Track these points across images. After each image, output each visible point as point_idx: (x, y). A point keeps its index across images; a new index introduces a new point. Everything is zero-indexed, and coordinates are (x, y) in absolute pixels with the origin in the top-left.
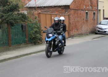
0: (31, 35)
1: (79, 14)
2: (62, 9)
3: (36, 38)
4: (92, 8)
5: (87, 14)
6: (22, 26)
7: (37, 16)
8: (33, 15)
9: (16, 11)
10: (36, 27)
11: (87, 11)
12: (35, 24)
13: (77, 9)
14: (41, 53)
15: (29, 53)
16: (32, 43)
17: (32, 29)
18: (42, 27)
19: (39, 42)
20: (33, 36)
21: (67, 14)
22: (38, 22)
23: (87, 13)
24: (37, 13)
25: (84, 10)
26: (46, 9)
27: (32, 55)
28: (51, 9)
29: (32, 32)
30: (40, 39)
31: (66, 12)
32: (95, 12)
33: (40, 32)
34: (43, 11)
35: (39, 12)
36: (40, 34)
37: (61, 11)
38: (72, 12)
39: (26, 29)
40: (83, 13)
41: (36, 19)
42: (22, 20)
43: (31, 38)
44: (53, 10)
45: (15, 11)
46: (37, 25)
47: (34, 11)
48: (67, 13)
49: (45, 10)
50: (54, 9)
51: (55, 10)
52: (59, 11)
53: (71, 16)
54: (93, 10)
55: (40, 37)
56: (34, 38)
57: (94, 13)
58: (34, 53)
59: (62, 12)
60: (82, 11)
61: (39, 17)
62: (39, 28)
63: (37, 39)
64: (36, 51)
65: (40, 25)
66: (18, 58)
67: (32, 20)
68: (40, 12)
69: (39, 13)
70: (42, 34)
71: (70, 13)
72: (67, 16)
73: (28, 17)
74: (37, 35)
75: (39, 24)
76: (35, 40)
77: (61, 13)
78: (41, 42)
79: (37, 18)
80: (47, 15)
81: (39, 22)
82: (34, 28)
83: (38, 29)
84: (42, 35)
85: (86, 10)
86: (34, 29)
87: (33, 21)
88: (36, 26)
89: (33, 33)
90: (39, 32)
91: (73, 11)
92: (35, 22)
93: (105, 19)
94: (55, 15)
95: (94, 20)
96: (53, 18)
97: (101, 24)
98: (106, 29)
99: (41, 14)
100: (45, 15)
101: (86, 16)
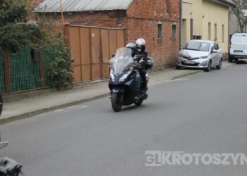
0: (50, 70)
1: (144, 27)
2: (111, 17)
3: (61, 76)
4: (170, 16)
5: (161, 29)
6: (32, 51)
7: (62, 32)
9: (21, 21)
10: (61, 55)
11: (160, 23)
12: (59, 49)
13: (140, 17)
15: (49, 107)
17: (53, 59)
19: (66, 86)
20: (54, 72)
21: (120, 27)
22: (63, 44)
23: (160, 26)
25: (153, 20)
26: (77, 18)
28: (88, 18)
29: (52, 64)
30: (69, 79)
31: (118, 23)
32: (175, 24)
33: (69, 65)
34: (70, 20)
35: (65, 23)
37: (109, 21)
38: (131, 23)
39: (39, 58)
40: (153, 26)
41: (59, 37)
42: (32, 39)
43: (50, 77)
44: (91, 20)
45: (18, 20)
46: (62, 51)
48: (120, 25)
49: (76, 20)
50: (94, 17)
52: (105, 21)
53: (129, 32)
54: (172, 19)
56: (56, 77)
57: (173, 26)
59: (111, 23)
60: (151, 22)
61: (66, 32)
62: (66, 56)
63: (62, 78)
65: (67, 50)
66: (28, 117)
68: (67, 23)
69: (65, 25)
70: (71, 69)
71: (126, 26)
72: (122, 32)
73: (43, 33)
74: (63, 71)
75: (66, 48)
76: (58, 80)
77: (108, 25)
78: (70, 84)
79: (63, 36)
80: (81, 29)
81: (65, 43)
82: (57, 56)
83: (64, 58)
84: (73, 72)
85: (158, 21)
86: (57, 58)
87: (54, 42)
88: (60, 52)
89: (55, 67)
90: (66, 65)
91: (132, 20)
92: (58, 43)
93: (194, 39)
94: (98, 30)
95: (174, 40)
96: (93, 35)
97: (187, 49)
98: (198, 58)
99: (70, 28)
100: (78, 29)
101: (158, 31)
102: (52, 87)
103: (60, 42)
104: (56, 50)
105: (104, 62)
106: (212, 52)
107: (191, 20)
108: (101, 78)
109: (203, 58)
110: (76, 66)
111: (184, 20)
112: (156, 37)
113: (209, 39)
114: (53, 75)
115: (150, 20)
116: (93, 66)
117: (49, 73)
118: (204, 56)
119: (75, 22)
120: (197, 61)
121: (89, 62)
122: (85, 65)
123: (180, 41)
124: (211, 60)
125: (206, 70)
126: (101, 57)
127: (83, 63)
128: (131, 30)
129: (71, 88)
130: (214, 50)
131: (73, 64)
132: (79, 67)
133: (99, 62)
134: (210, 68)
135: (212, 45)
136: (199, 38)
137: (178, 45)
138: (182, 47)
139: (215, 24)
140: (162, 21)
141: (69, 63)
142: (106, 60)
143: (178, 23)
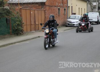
0: (14, 27)
1: (52, 9)
2: (39, 5)
4: (63, 5)
6: (7, 19)
7: (19, 11)
9: (2, 7)
11: (59, 8)
12: (18, 18)
17: (15, 22)
18: (23, 20)
21: (43, 9)
22: (19, 16)
25: (56, 7)
29: (14, 25)
30: (22, 31)
32: (65, 8)
37: (38, 7)
38: (47, 8)
39: (10, 22)
40: (56, 9)
41: (18, 13)
42: (6, 14)
46: (19, 19)
48: (43, 8)
52: (37, 7)
53: (46, 11)
55: (22, 29)
57: (64, 9)
60: (55, 7)
62: (21, 21)
65: (21, 19)
67: (15, 15)
68: (21, 8)
69: (20, 9)
71: (45, 9)
72: (43, 12)
74: (19, 27)
76: (17, 31)
77: (38, 9)
78: (22, 33)
80: (27, 10)
86: (17, 22)
88: (18, 20)
89: (16, 26)
91: (48, 7)
92: (17, 16)
93: (73, 14)
94: (34, 11)
95: (65, 15)
96: (32, 13)
97: (70, 18)
99: (22, 10)
100: (25, 10)
101: (58, 11)
103: (18, 16)
104: (16, 19)
107: (72, 7)
111: (69, 7)
112: (58, 14)
113: (79, 15)
114: (15, 29)
117: (13, 28)
119: (25, 7)
121: (30, 24)
122: (28, 25)
123: (67, 15)
126: (35, 22)
131: (23, 24)
132: (26, 26)
133: (34, 24)
136: (75, 14)
137: (66, 17)
138: (68, 18)
139: (82, 9)
140: (60, 7)
141: (22, 24)
142: (37, 23)
143: (67, 8)
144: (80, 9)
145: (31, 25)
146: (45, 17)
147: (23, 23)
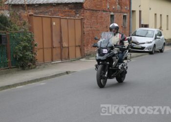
0: (16, 53)
1: (98, 17)
3: (26, 57)
4: (121, 8)
5: (113, 19)
7: (26, 20)
8: (20, 18)
10: (25, 40)
11: (112, 14)
12: (24, 35)
13: (95, 9)
14: (33, 83)
16: (18, 68)
17: (18, 43)
18: (35, 39)
19: (29, 66)
20: (19, 54)
21: (78, 17)
22: (28, 31)
23: (112, 16)
24: (26, 15)
26: (42, 9)
27: (17, 87)
30: (33, 61)
31: (76, 14)
32: (125, 14)
34: (37, 11)
35: (30, 13)
36: (32, 52)
37: (69, 11)
38: (87, 14)
39: (7, 42)
40: (106, 16)
41: (24, 25)
43: (16, 58)
47: (22, 11)
48: (78, 15)
49: (41, 11)
51: (58, 11)
52: (66, 12)
53: (85, 21)
55: (33, 56)
56: (21, 59)
57: (124, 16)
58: (21, 84)
59: (70, 14)
60: (104, 13)
61: (30, 21)
62: (30, 41)
64: (24, 81)
65: (31, 36)
67: (18, 28)
69: (30, 15)
70: (35, 52)
72: (79, 21)
74: (27, 53)
75: (30, 34)
76: (23, 61)
77: (68, 16)
78: (34, 64)
79: (27, 24)
80: (44, 18)
81: (30, 30)
82: (22, 41)
83: (29, 43)
84: (35, 54)
85: (111, 12)
87: (20, 29)
88: (25, 38)
89: (20, 50)
90: (30, 48)
91: (88, 12)
92: (24, 30)
94: (59, 19)
95: (125, 28)
96: (54, 24)
97: (136, 36)
98: (144, 43)
99: (34, 17)
100: (41, 18)
101: (111, 20)
102: (17, 67)
104: (21, 36)
105: (64, 46)
106: (156, 38)
107: (140, 11)
108: (61, 59)
109: (149, 43)
110: (39, 49)
111: (134, 11)
113: (156, 28)
114: (18, 57)
115: (104, 11)
116: (54, 50)
117: (14, 56)
118: (149, 41)
119: (41, 12)
120: (143, 45)
121: (50, 47)
124: (155, 45)
125: (151, 53)
126: (61, 42)
127: (45, 47)
128: (87, 20)
129: (34, 68)
130: (158, 37)
131: (36, 47)
132: (42, 50)
133: (59, 46)
134: (154, 51)
135: (156, 32)
136: (146, 26)
137: (128, 32)
138: (131, 34)
139: (161, 15)
140: (114, 12)
141: (32, 46)
142: (65, 44)
143: (128, 14)
144: (158, 16)
145: (53, 48)
146: (83, 33)
147: (36, 45)
